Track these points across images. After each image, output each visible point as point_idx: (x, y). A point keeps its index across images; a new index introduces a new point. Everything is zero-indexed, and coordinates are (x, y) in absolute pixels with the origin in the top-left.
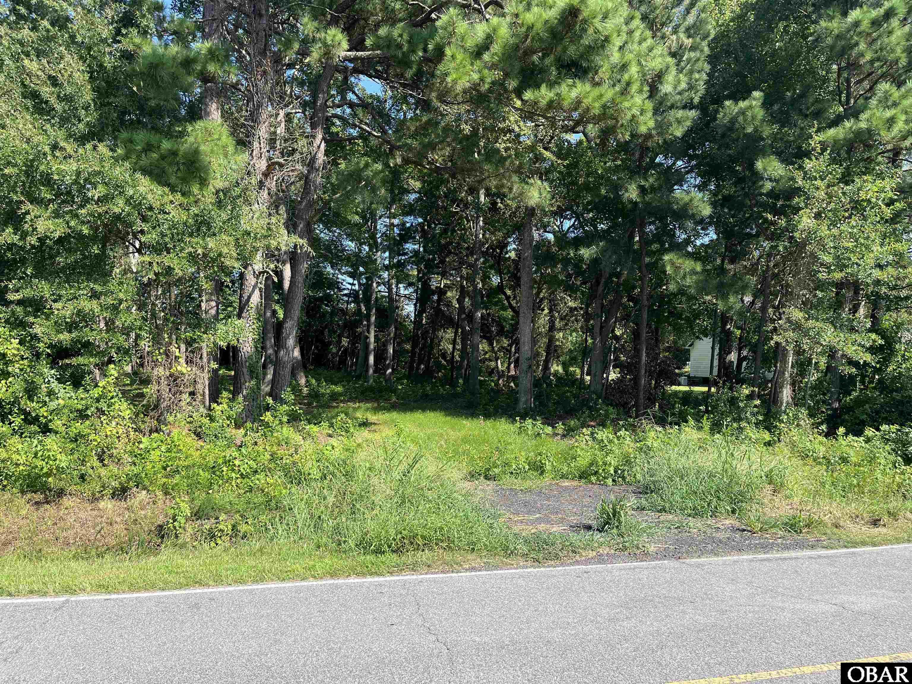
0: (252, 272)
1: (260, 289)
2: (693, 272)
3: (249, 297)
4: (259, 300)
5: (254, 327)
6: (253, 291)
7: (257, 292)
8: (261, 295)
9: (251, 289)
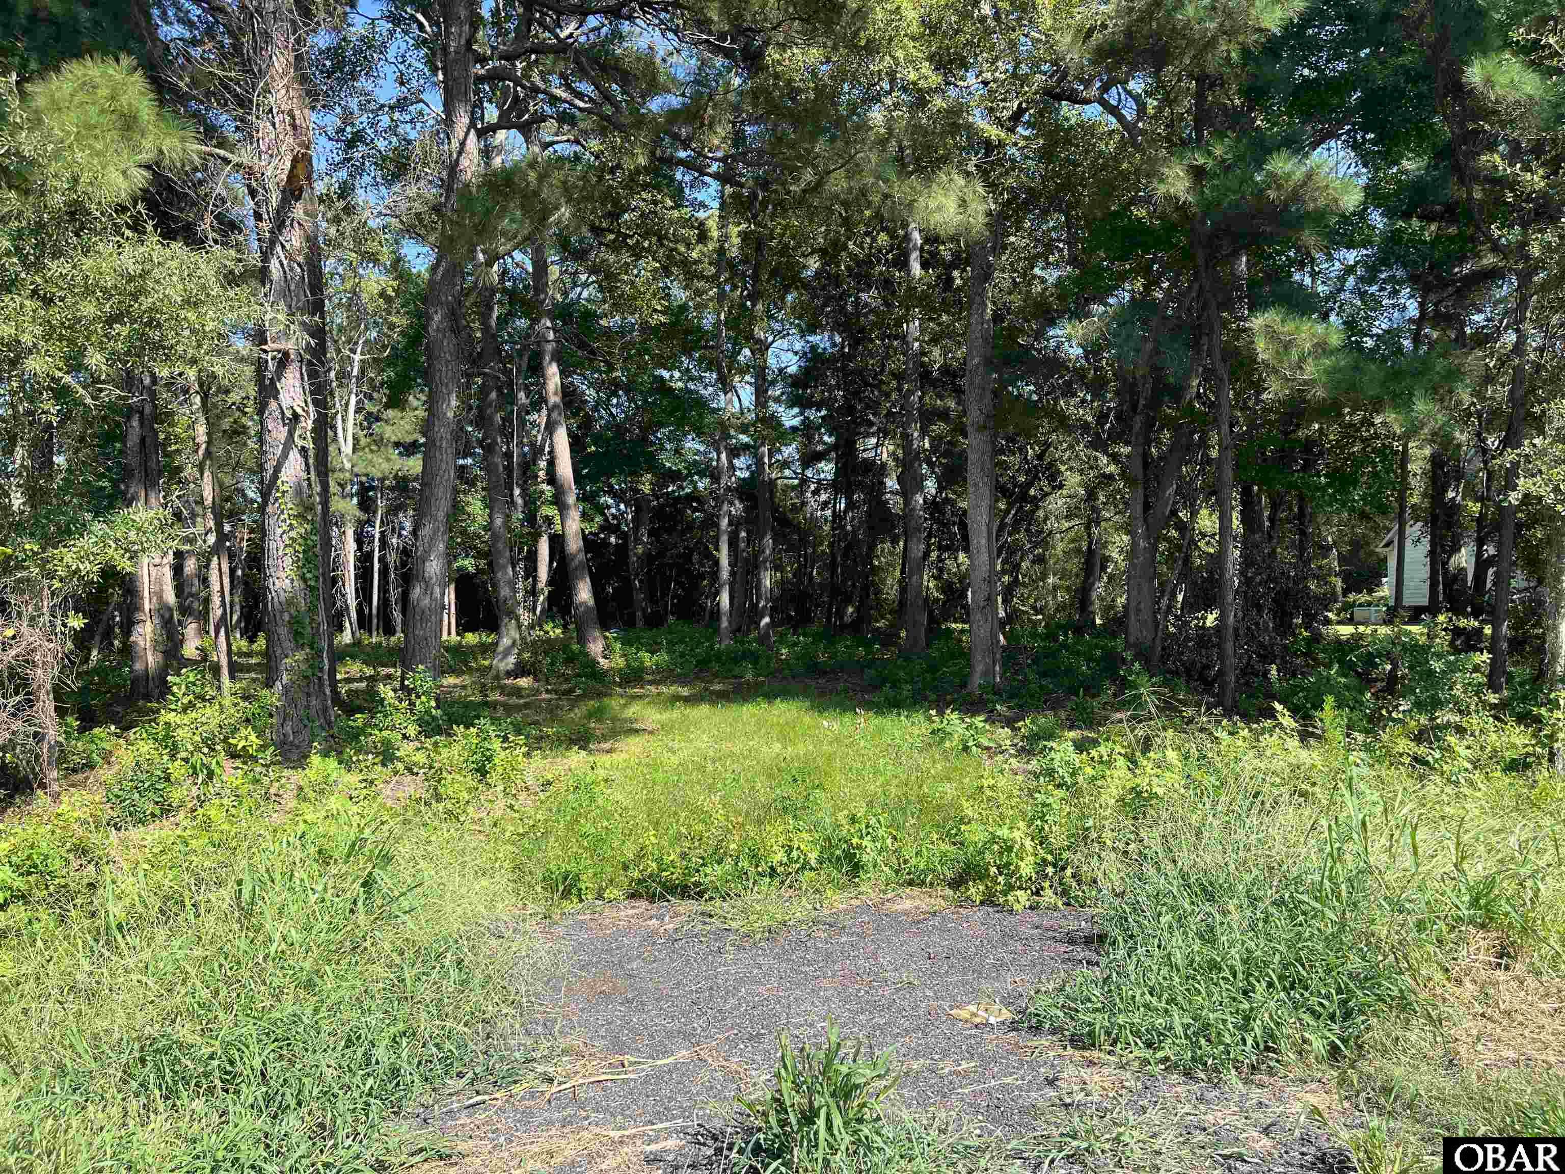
0: (277, 413)
1: (303, 450)
2: (1322, 348)
3: (277, 470)
4: (304, 475)
5: (293, 534)
6: (285, 455)
7: (294, 456)
8: (307, 464)
9: (279, 451)
